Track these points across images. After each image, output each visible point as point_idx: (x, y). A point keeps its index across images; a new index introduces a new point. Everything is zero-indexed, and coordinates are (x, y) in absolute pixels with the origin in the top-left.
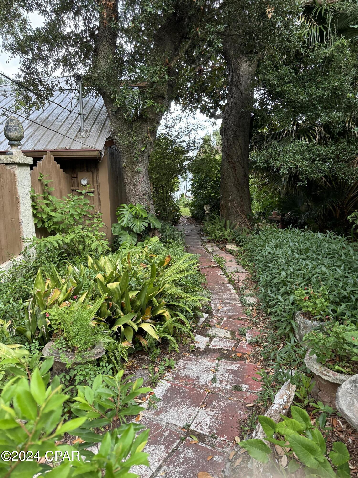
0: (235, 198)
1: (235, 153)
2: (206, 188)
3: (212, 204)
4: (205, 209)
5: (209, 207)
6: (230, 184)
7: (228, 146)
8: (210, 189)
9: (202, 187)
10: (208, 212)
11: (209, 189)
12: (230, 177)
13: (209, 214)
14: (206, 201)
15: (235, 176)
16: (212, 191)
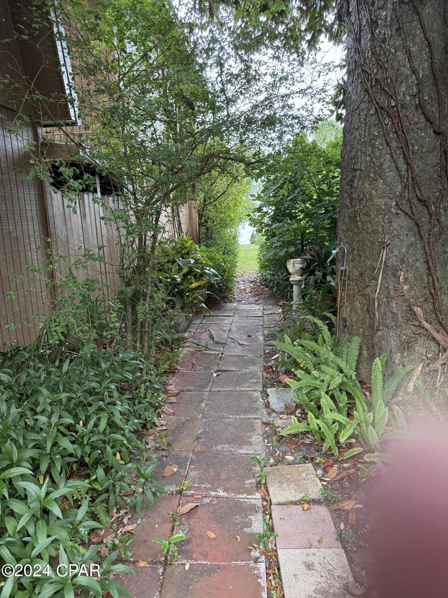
0: (402, 261)
1: (406, 71)
2: (293, 217)
3: (308, 257)
4: (291, 270)
5: (298, 266)
6: (381, 202)
7: (373, 48)
8: (304, 218)
9: (285, 215)
10: (298, 278)
11: (301, 220)
12: (380, 174)
13: (299, 283)
14: (292, 249)
15: (404, 167)
16: (307, 222)
